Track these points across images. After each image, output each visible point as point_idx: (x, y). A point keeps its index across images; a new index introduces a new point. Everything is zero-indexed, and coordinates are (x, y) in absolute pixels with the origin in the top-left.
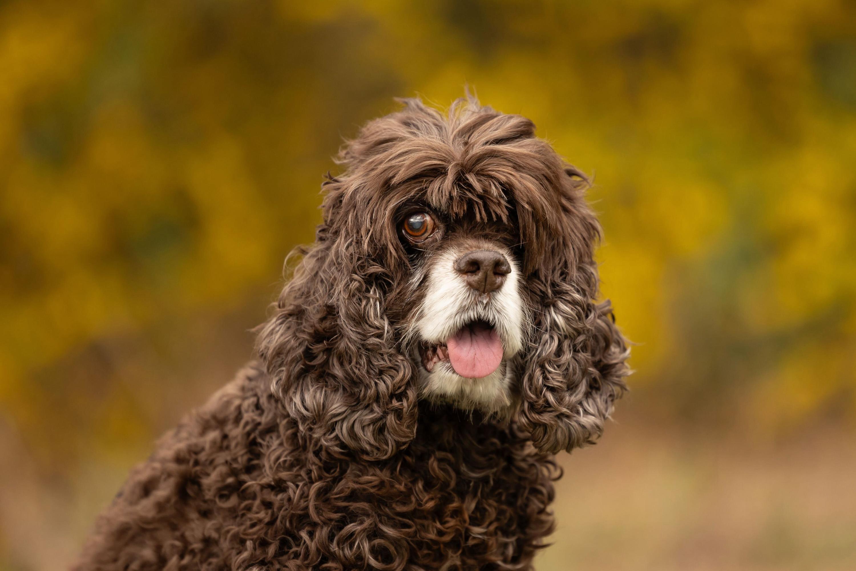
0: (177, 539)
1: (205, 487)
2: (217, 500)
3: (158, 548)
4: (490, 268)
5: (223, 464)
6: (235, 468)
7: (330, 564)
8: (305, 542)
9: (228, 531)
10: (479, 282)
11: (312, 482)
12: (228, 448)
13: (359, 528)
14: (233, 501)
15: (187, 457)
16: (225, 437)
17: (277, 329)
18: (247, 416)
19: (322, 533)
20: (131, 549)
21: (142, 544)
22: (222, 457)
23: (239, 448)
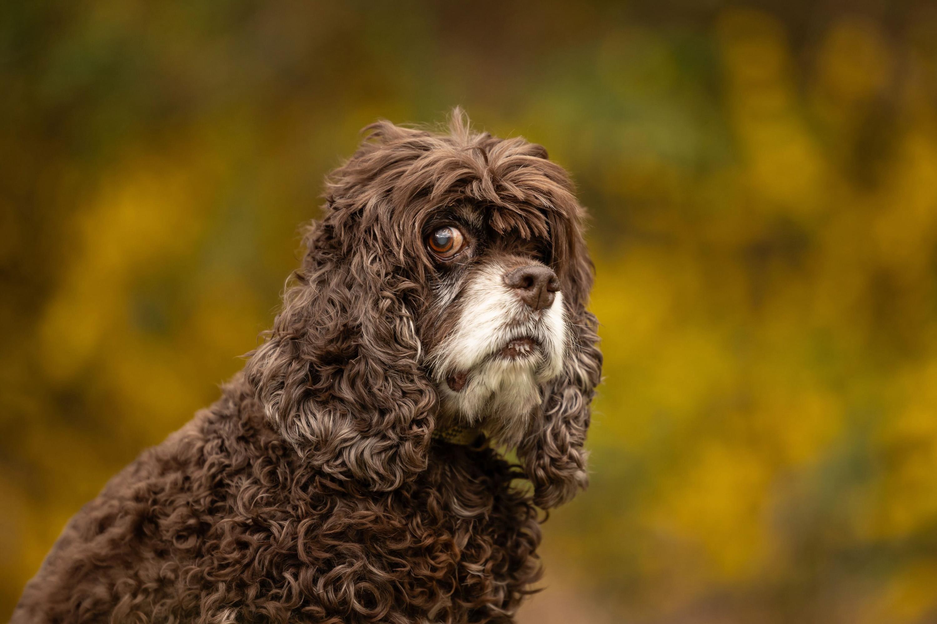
0: (131, 577)
1: (163, 528)
2: (174, 541)
3: (111, 586)
4: (545, 284)
5: (184, 505)
6: (196, 510)
7: (312, 608)
8: (289, 583)
9: (187, 572)
10: (532, 298)
11: (299, 520)
12: (189, 489)
13: (349, 570)
14: (191, 542)
15: (147, 496)
16: (187, 479)
17: (270, 353)
18: (211, 459)
19: (307, 574)
20: (83, 586)
21: (95, 581)
22: (182, 499)
23: (202, 490)
